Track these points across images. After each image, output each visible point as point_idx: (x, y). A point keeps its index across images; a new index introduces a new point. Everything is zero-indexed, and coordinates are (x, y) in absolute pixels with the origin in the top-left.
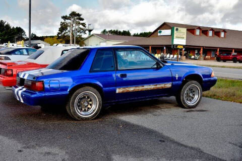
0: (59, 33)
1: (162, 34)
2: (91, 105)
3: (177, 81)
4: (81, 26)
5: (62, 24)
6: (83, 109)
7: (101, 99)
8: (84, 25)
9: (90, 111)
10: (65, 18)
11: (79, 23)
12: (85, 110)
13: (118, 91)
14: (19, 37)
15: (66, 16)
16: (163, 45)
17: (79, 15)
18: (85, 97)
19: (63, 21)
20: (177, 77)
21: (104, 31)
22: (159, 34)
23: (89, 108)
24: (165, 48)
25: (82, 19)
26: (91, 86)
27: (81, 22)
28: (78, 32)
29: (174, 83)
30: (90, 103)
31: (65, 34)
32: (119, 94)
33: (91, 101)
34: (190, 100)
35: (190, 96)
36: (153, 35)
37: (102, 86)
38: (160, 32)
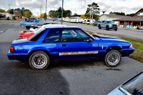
0: (86, 14)
1: (140, 15)
2: (43, 61)
3: (102, 50)
4: (97, 10)
5: (88, 9)
6: (38, 64)
7: (49, 58)
8: (99, 9)
9: (42, 65)
10: (89, 6)
11: (96, 8)
12: (39, 64)
13: (60, 54)
14: (69, 15)
15: (90, 5)
16: (139, 21)
17: (96, 4)
18: (39, 57)
19: (88, 7)
20: (103, 47)
21: (111, 13)
22: (138, 15)
23: (42, 63)
24: (140, 23)
25: (98, 7)
26: (42, 51)
27: (97, 8)
28: (96, 13)
29: (100, 51)
30: (43, 60)
31: (89, 14)
32: (61, 56)
33: (43, 59)
34: (113, 62)
35: (112, 60)
36: (135, 16)
37: (49, 51)
38: (139, 14)
